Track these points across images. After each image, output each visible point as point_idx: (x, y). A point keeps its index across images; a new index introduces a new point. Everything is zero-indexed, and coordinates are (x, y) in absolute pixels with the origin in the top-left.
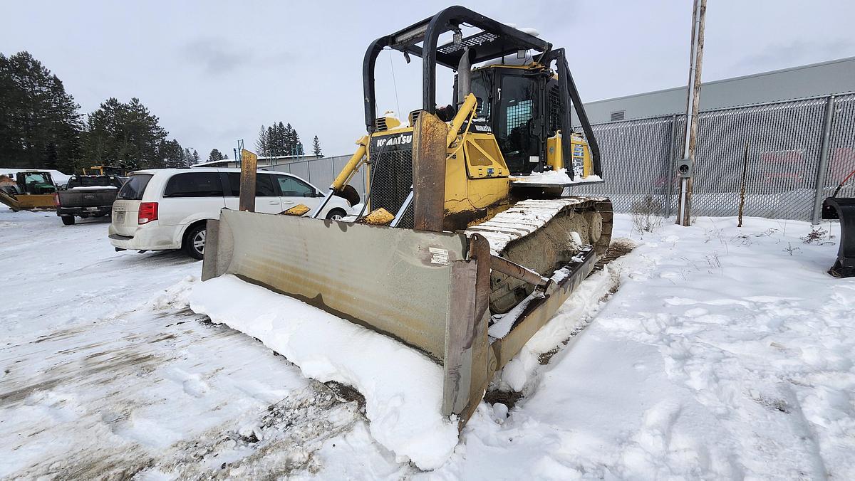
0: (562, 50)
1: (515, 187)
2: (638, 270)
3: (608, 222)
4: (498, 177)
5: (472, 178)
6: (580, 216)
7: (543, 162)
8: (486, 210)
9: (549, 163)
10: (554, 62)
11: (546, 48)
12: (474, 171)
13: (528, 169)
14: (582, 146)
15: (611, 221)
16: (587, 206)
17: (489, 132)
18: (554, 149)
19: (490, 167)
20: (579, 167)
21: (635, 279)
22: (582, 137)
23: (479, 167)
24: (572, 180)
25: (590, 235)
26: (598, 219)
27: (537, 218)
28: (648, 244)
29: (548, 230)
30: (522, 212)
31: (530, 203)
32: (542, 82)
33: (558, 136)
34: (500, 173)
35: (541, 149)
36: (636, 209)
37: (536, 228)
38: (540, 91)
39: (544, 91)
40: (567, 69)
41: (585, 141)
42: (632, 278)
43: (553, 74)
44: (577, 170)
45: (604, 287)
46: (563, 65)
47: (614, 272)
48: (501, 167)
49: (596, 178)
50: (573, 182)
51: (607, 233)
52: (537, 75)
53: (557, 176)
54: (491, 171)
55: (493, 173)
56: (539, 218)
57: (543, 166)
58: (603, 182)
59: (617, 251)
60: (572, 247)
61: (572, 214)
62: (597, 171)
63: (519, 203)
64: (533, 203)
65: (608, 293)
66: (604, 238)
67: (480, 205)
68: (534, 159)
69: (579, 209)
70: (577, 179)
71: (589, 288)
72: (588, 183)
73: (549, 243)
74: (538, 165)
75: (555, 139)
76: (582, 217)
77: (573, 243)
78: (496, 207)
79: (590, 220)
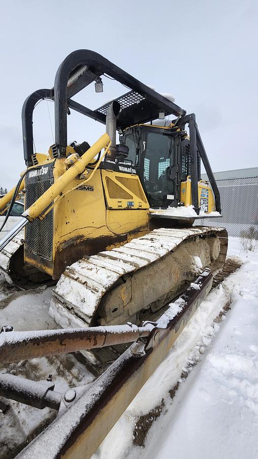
0: (193, 115)
1: (153, 218)
2: (246, 288)
3: (225, 245)
4: (138, 209)
5: (111, 209)
6: (204, 241)
7: (177, 200)
8: (126, 236)
9: (181, 200)
10: (187, 125)
11: (181, 113)
12: (113, 203)
13: (166, 204)
14: (207, 190)
15: (227, 245)
16: (210, 234)
17: (134, 174)
18: (185, 190)
19: (130, 200)
20: (204, 205)
21: (245, 297)
22: (208, 184)
23: (119, 200)
24: (198, 214)
25: (211, 255)
26: (217, 243)
27: (162, 246)
28: (252, 262)
29: (175, 254)
30: (152, 240)
31: (162, 231)
32: (178, 139)
33: (189, 181)
34: (141, 206)
35: (176, 190)
36: (243, 235)
37: (158, 257)
38: (176, 146)
39: (179, 147)
40: (197, 130)
41: (210, 187)
42: (242, 295)
43: (186, 135)
44: (203, 208)
45: (219, 306)
46: (194, 127)
47: (228, 289)
48: (142, 201)
49: (217, 214)
50: (198, 216)
51: (223, 253)
52: (174, 133)
53: (186, 211)
54: (131, 204)
55: (133, 206)
56: (164, 246)
57: (178, 203)
58: (222, 217)
59: (230, 266)
60: (194, 269)
61: (198, 240)
62: (218, 209)
63: (155, 230)
64: (165, 231)
65: (222, 310)
66: (221, 256)
67: (120, 231)
68: (170, 197)
69: (203, 237)
70: (202, 213)
71: (205, 310)
72: (210, 217)
73: (176, 265)
74: (173, 202)
75: (186, 183)
76: (205, 242)
77: (195, 266)
78: (136, 232)
79: (211, 245)
